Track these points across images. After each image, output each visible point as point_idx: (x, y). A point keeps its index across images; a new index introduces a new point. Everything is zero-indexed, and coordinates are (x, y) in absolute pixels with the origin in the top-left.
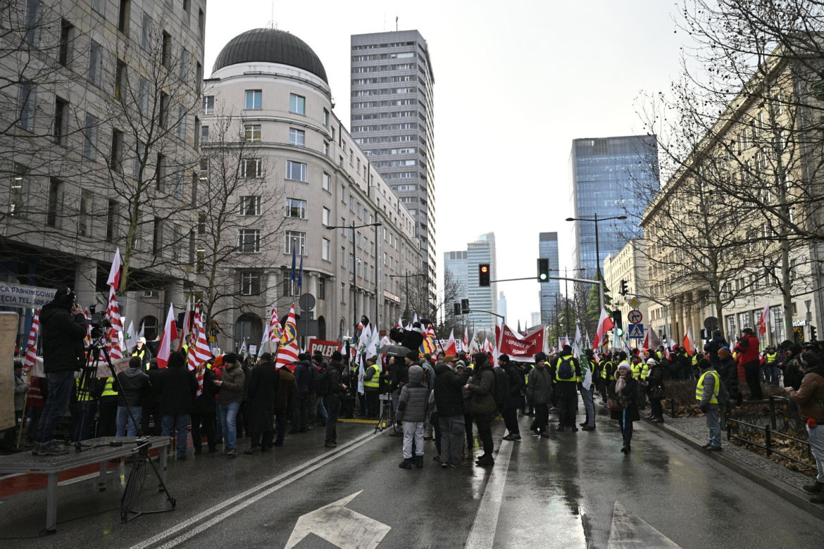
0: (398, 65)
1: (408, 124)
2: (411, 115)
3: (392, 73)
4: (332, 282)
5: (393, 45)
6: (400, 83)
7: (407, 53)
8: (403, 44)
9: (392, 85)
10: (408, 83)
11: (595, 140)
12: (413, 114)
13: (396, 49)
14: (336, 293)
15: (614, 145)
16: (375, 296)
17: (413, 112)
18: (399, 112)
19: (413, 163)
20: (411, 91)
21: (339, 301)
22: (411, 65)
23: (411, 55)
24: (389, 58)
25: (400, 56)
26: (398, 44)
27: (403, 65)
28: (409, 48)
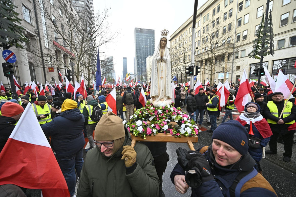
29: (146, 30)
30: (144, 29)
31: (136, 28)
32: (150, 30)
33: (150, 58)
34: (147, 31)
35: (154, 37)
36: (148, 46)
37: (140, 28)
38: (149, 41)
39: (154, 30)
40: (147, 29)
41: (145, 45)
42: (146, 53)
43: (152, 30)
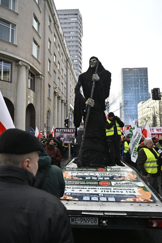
0: (71, 23)
1: (75, 46)
2: (76, 42)
3: (69, 26)
4: (41, 79)
5: (69, 14)
6: (72, 30)
7: (74, 18)
8: (73, 14)
9: (69, 30)
10: (75, 30)
11: (129, 69)
12: (77, 42)
13: (70, 16)
14: (44, 89)
15: (135, 71)
16: (66, 104)
17: (77, 41)
18: (71, 41)
19: (77, 61)
20: (76, 33)
21: (46, 96)
22: (76, 22)
23: (76, 19)
24: (68, 20)
25: (72, 19)
26: (71, 14)
27: (73, 23)
28: (75, 16)
29: (136, 70)
30: (133, 68)
31: (123, 69)
32: (141, 68)
33: (143, 104)
34: (138, 71)
35: (147, 76)
36: (140, 88)
37: (128, 68)
38: (140, 82)
39: (147, 68)
40: (138, 68)
41: (135, 86)
42: (136, 97)
43: (144, 68)
